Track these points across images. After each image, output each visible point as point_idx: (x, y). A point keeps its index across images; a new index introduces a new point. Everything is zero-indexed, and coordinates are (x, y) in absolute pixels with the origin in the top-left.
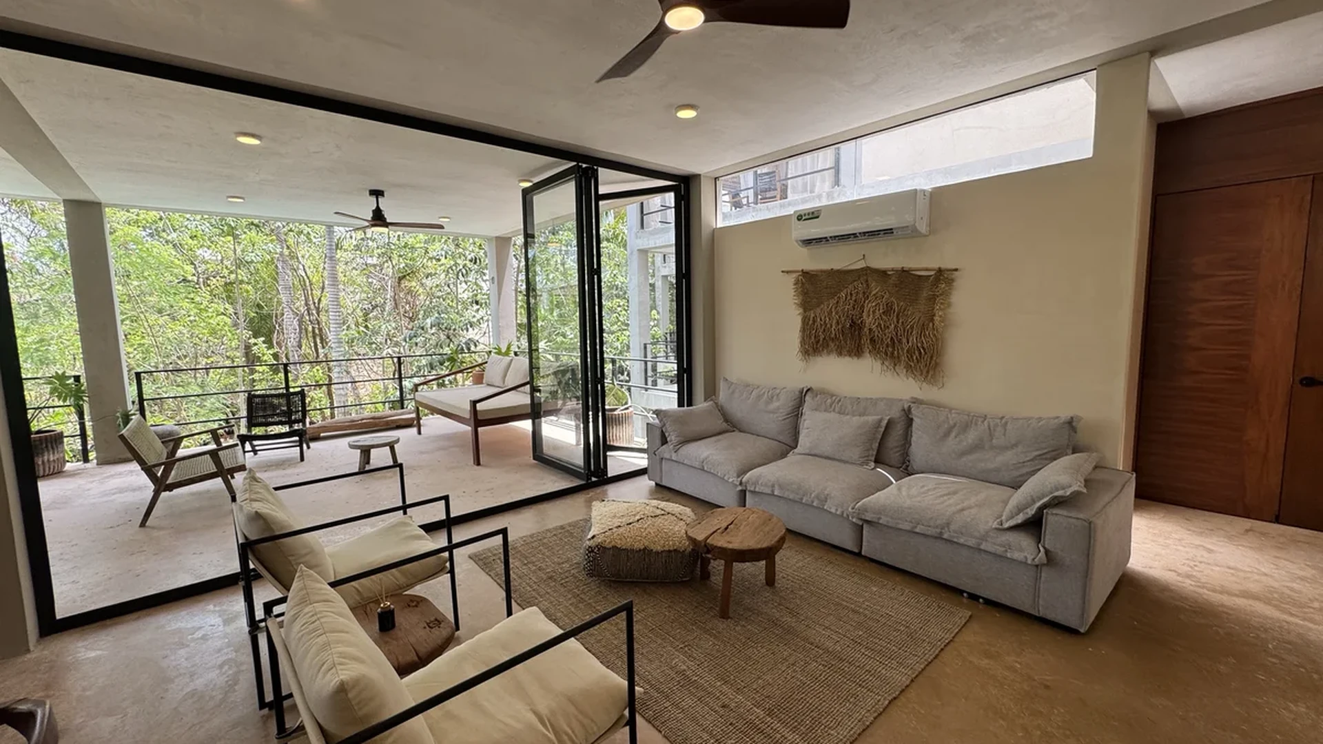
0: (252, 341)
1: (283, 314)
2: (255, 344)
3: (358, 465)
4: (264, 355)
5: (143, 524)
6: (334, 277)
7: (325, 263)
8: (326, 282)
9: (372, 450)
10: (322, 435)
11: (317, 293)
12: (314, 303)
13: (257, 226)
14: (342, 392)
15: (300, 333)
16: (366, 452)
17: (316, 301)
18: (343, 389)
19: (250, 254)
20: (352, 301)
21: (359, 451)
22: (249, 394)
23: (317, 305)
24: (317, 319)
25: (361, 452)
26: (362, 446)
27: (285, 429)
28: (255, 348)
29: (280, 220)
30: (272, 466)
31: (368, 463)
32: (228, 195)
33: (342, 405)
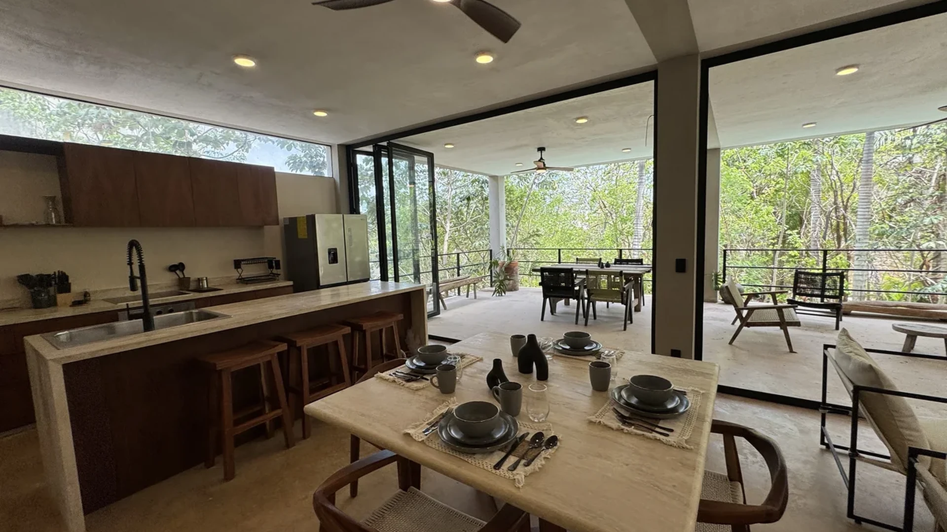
0: (789, 232)
1: (810, 213)
2: (790, 235)
3: (902, 346)
4: (796, 243)
5: (731, 343)
6: (867, 179)
7: (859, 166)
8: (858, 184)
9: (918, 337)
10: (853, 312)
11: (847, 193)
12: (843, 202)
13: (808, 144)
14: (861, 278)
15: (826, 228)
16: (912, 337)
17: (845, 200)
18: (862, 275)
19: (801, 167)
20: (881, 196)
21: (906, 334)
22: (797, 271)
23: (845, 203)
24: (843, 215)
25: (908, 336)
26: (910, 331)
27: (818, 300)
28: (790, 237)
29: (828, 136)
30: (810, 327)
31: (912, 348)
32: (804, 123)
33: (859, 289)
